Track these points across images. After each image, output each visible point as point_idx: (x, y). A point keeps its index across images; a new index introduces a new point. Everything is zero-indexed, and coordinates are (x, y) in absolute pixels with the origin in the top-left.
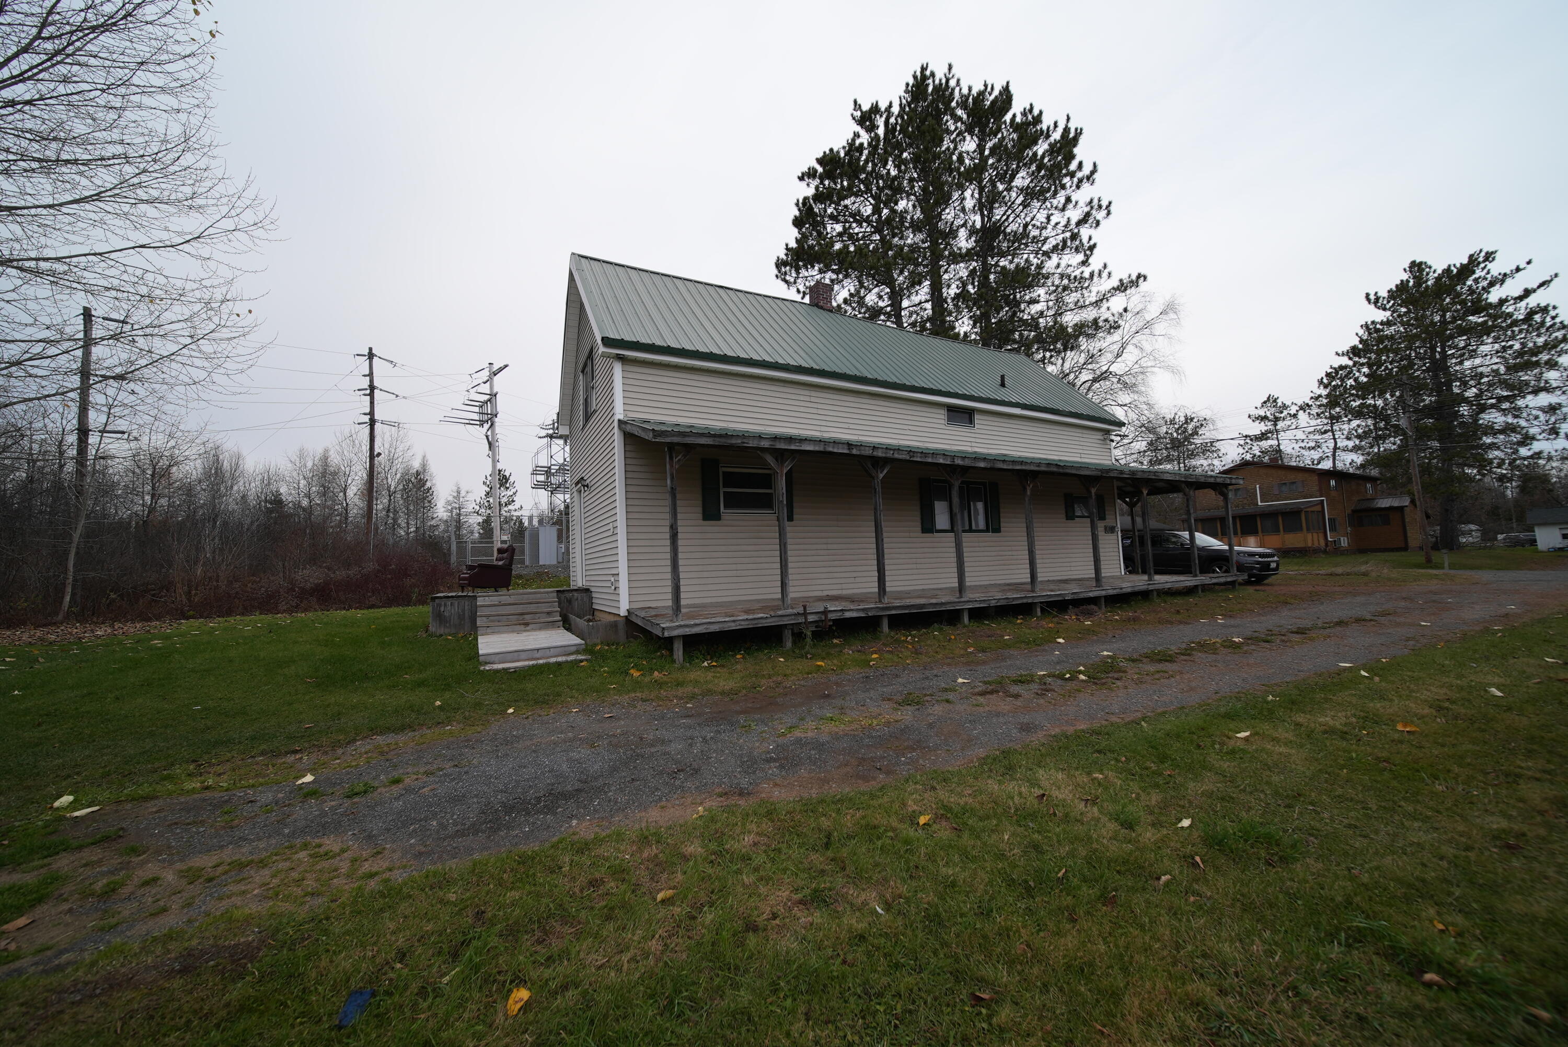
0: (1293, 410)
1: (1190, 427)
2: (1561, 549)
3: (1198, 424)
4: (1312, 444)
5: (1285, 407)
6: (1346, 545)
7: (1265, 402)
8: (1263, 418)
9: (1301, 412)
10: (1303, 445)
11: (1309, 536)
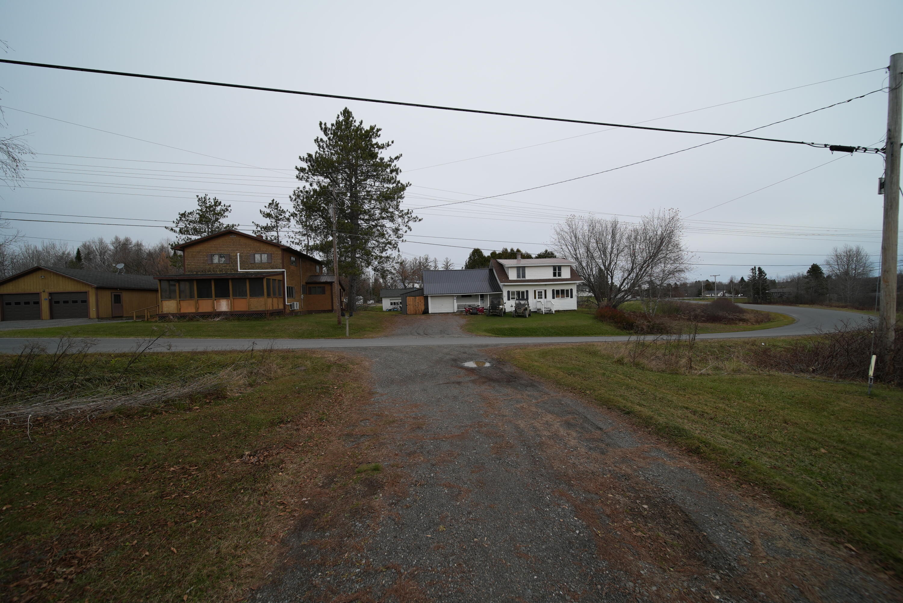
0: (287, 215)
1: (218, 208)
2: (390, 310)
3: (224, 208)
4: (297, 241)
5: (283, 212)
6: (298, 308)
7: (270, 204)
8: (268, 215)
9: (292, 218)
10: (293, 240)
11: (270, 300)
